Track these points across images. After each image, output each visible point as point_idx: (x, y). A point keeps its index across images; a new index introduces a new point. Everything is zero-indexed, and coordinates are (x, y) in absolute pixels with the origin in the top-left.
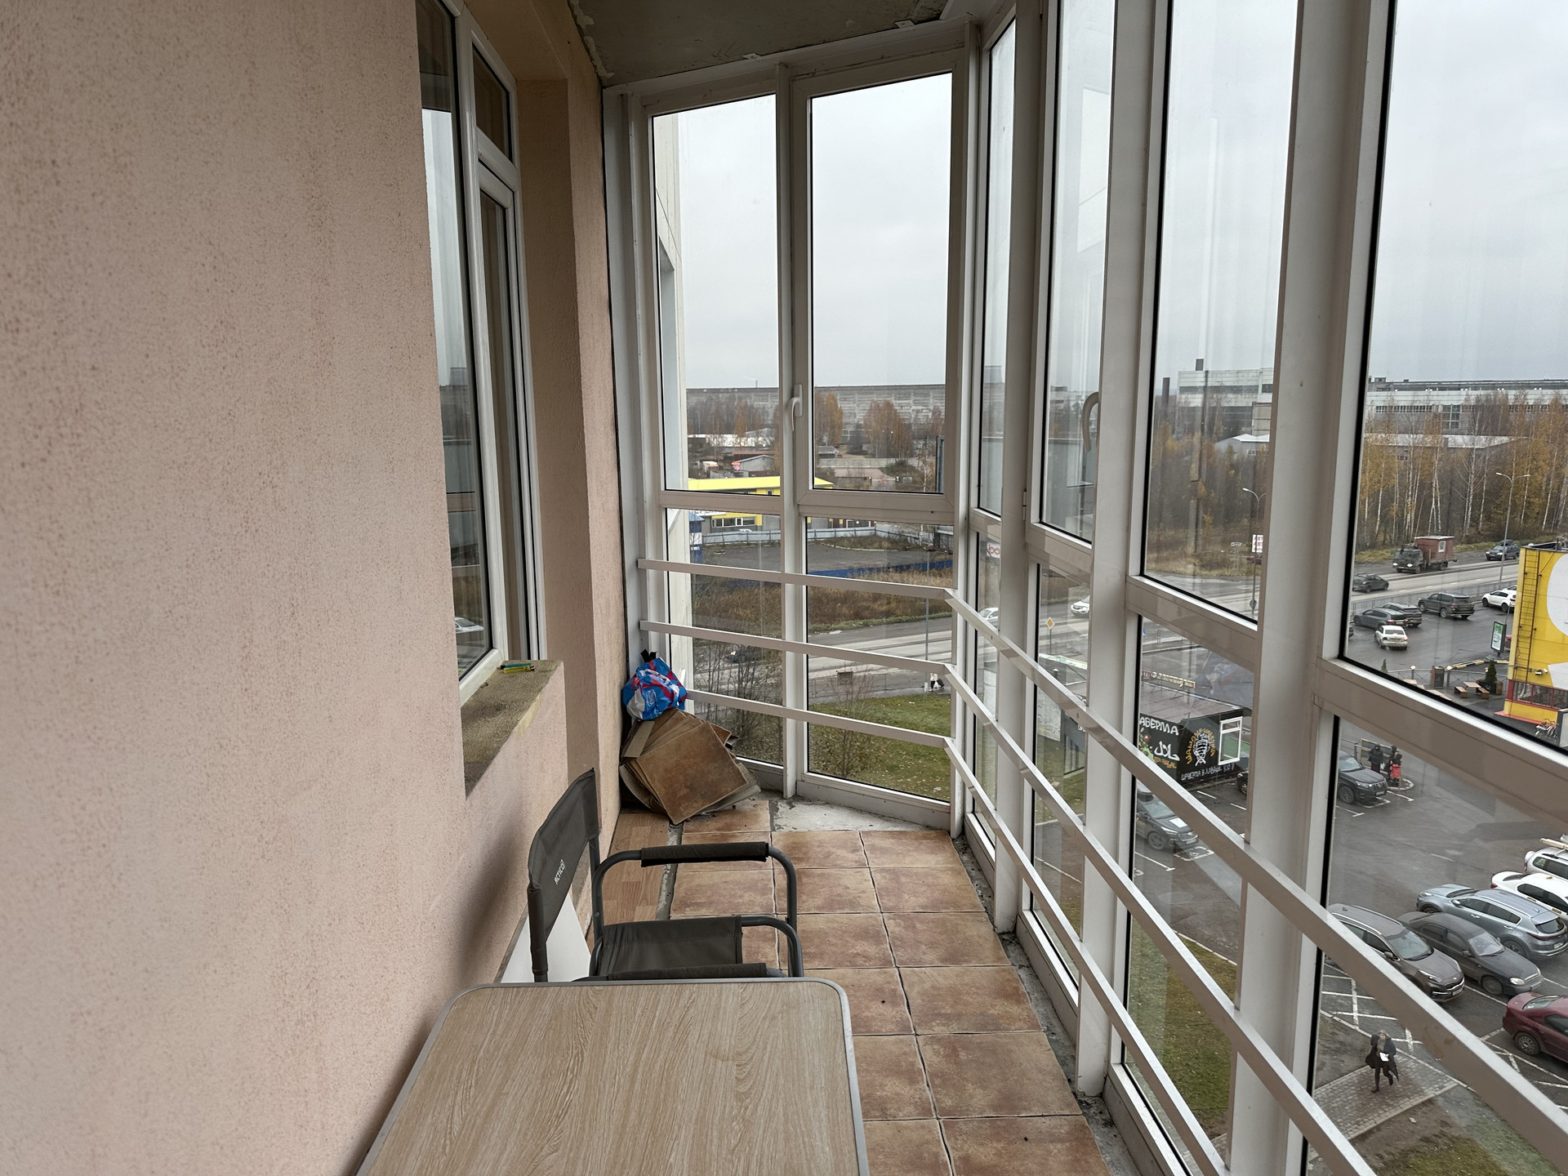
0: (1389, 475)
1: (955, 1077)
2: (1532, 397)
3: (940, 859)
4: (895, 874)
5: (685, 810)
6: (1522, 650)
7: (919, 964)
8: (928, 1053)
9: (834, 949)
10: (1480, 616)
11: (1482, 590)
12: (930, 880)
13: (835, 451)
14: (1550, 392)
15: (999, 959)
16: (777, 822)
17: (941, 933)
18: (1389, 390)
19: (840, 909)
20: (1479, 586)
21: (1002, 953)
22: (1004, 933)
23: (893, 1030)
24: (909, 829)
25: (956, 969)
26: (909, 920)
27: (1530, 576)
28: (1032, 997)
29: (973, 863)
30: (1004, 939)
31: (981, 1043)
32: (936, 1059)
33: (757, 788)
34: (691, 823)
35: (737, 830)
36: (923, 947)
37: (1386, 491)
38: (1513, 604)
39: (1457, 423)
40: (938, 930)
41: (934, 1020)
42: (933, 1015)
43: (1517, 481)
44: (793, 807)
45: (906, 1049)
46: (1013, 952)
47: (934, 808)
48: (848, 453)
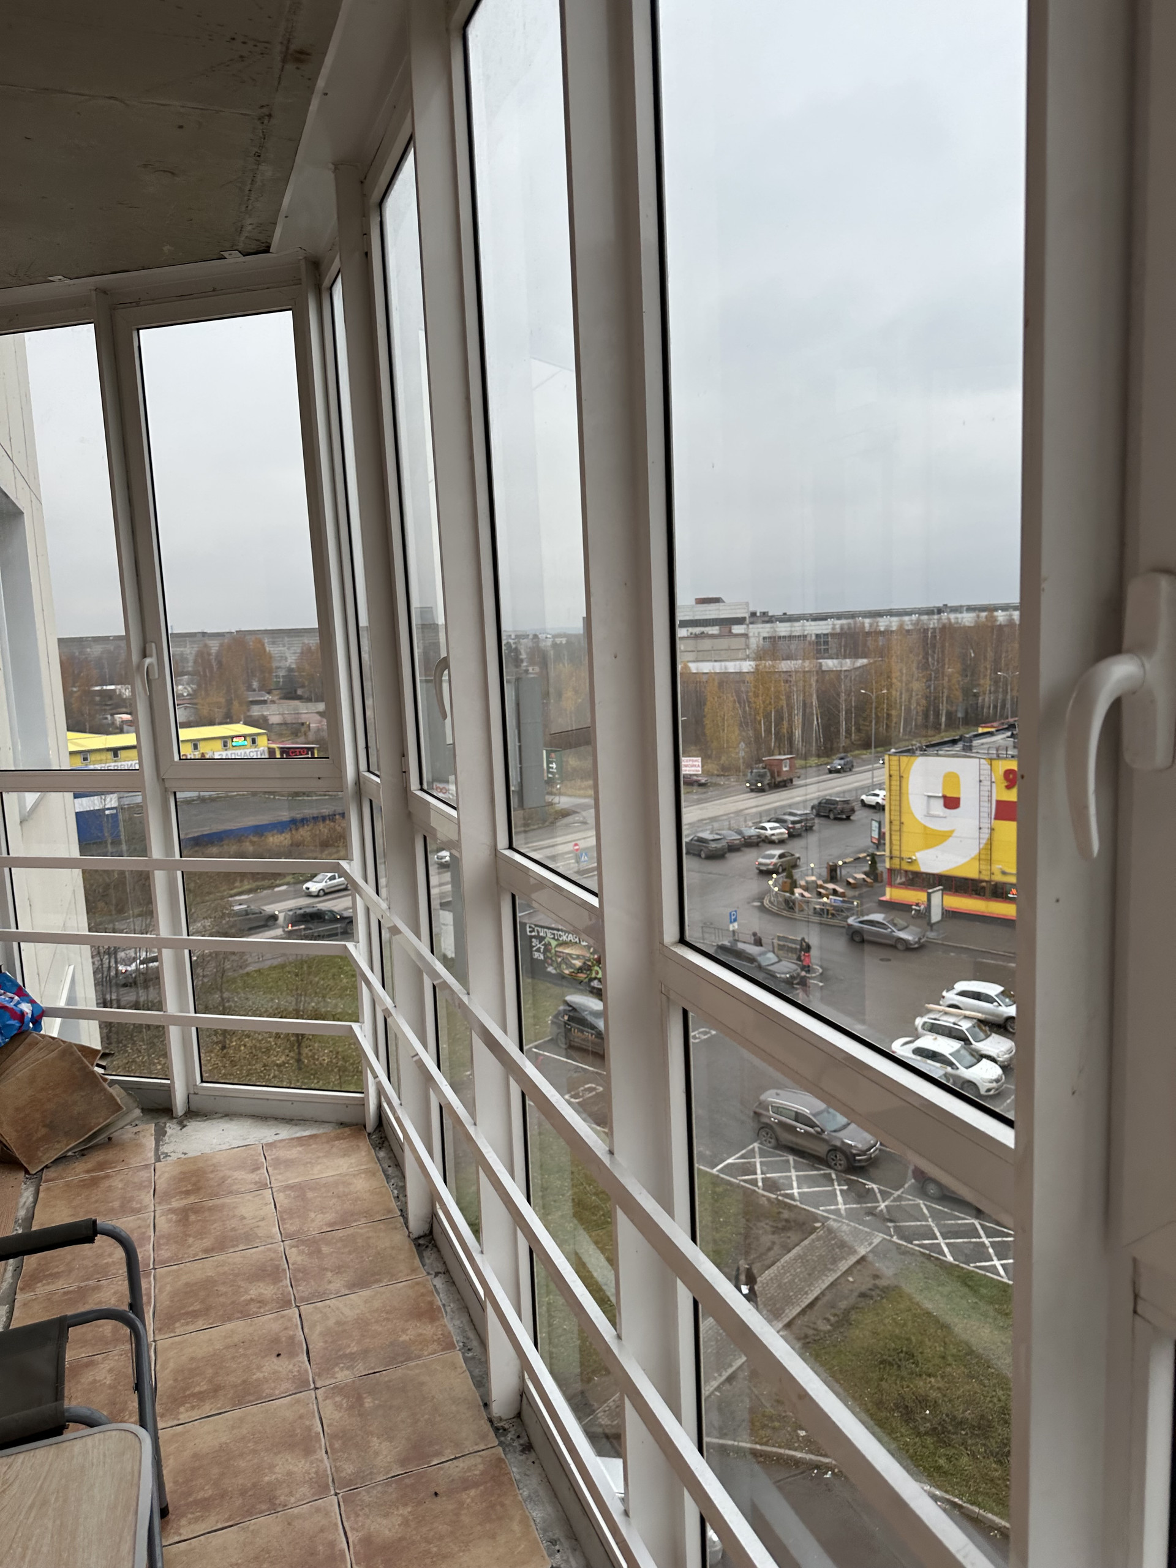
0: (778, 698)
1: (359, 1432)
2: (883, 623)
3: (353, 1161)
4: (300, 1190)
5: (44, 1154)
6: (894, 842)
7: (322, 1297)
8: (329, 1411)
9: (222, 1299)
10: (860, 815)
11: (859, 792)
12: (341, 1189)
13: (267, 697)
14: (895, 619)
15: (414, 1270)
16: (164, 1149)
17: (350, 1253)
18: (772, 622)
19: (233, 1246)
20: (856, 789)
21: (417, 1262)
22: (419, 1238)
23: (288, 1390)
24: (321, 1131)
25: (366, 1293)
26: (313, 1246)
27: (894, 778)
28: (448, 1309)
29: (390, 1158)
30: (419, 1245)
31: (390, 1381)
32: (337, 1415)
33: (137, 1112)
34: (52, 1169)
35: (111, 1168)
36: (329, 1274)
37: (777, 711)
38: (884, 802)
39: (827, 649)
40: (347, 1250)
41: (337, 1364)
42: (335, 1358)
43: (877, 697)
44: (184, 1126)
45: (302, 1411)
46: (429, 1258)
47: (347, 1102)
48: (281, 698)
